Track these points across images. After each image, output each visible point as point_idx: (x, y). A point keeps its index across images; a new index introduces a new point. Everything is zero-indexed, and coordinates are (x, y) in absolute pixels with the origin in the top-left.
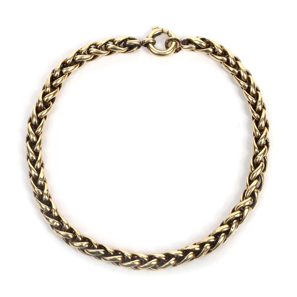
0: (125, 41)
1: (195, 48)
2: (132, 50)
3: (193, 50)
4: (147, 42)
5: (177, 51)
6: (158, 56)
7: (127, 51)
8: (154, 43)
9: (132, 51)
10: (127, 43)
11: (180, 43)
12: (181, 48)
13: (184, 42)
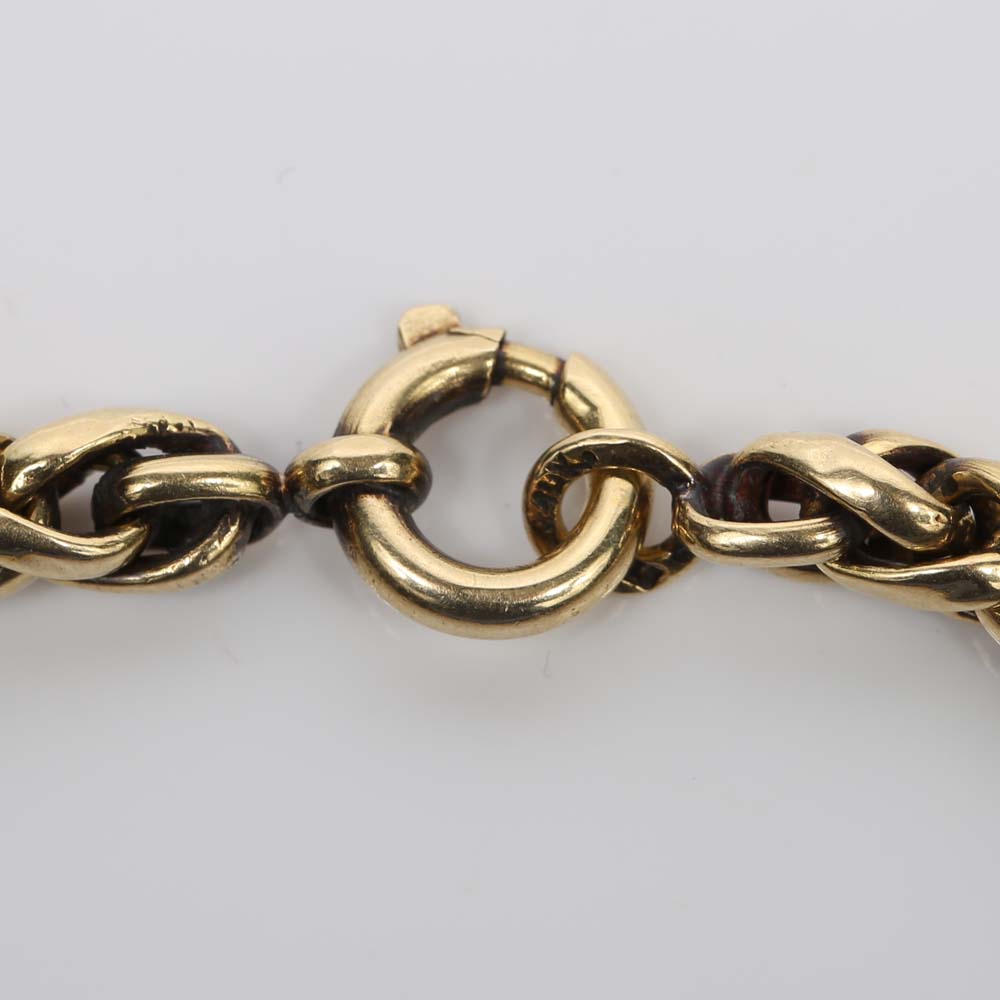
0: (118, 459)
1: (836, 554)
2: (186, 561)
3: (812, 569)
4: (337, 474)
5: (645, 575)
6: (451, 624)
7: (136, 564)
8: (406, 496)
9: (183, 572)
10: (136, 489)
11: (675, 494)
12: (694, 549)
13: (719, 482)
